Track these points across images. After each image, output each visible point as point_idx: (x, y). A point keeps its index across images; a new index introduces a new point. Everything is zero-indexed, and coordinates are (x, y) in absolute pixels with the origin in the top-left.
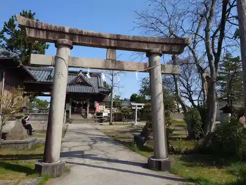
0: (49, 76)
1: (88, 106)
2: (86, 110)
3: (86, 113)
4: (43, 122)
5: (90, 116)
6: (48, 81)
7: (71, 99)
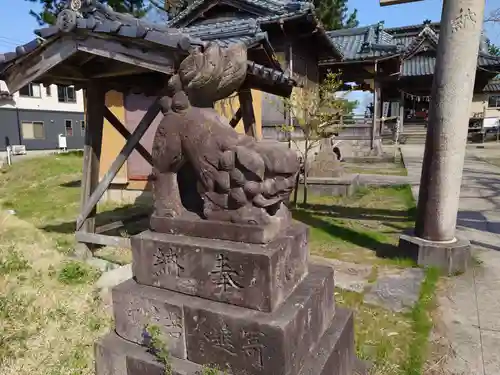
0: (364, 45)
4: (354, 142)
6: (363, 56)
7: (403, 93)
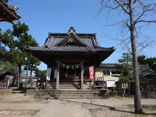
1: (83, 72)
2: (80, 78)
3: (80, 81)
5: (85, 87)
7: (59, 63)
